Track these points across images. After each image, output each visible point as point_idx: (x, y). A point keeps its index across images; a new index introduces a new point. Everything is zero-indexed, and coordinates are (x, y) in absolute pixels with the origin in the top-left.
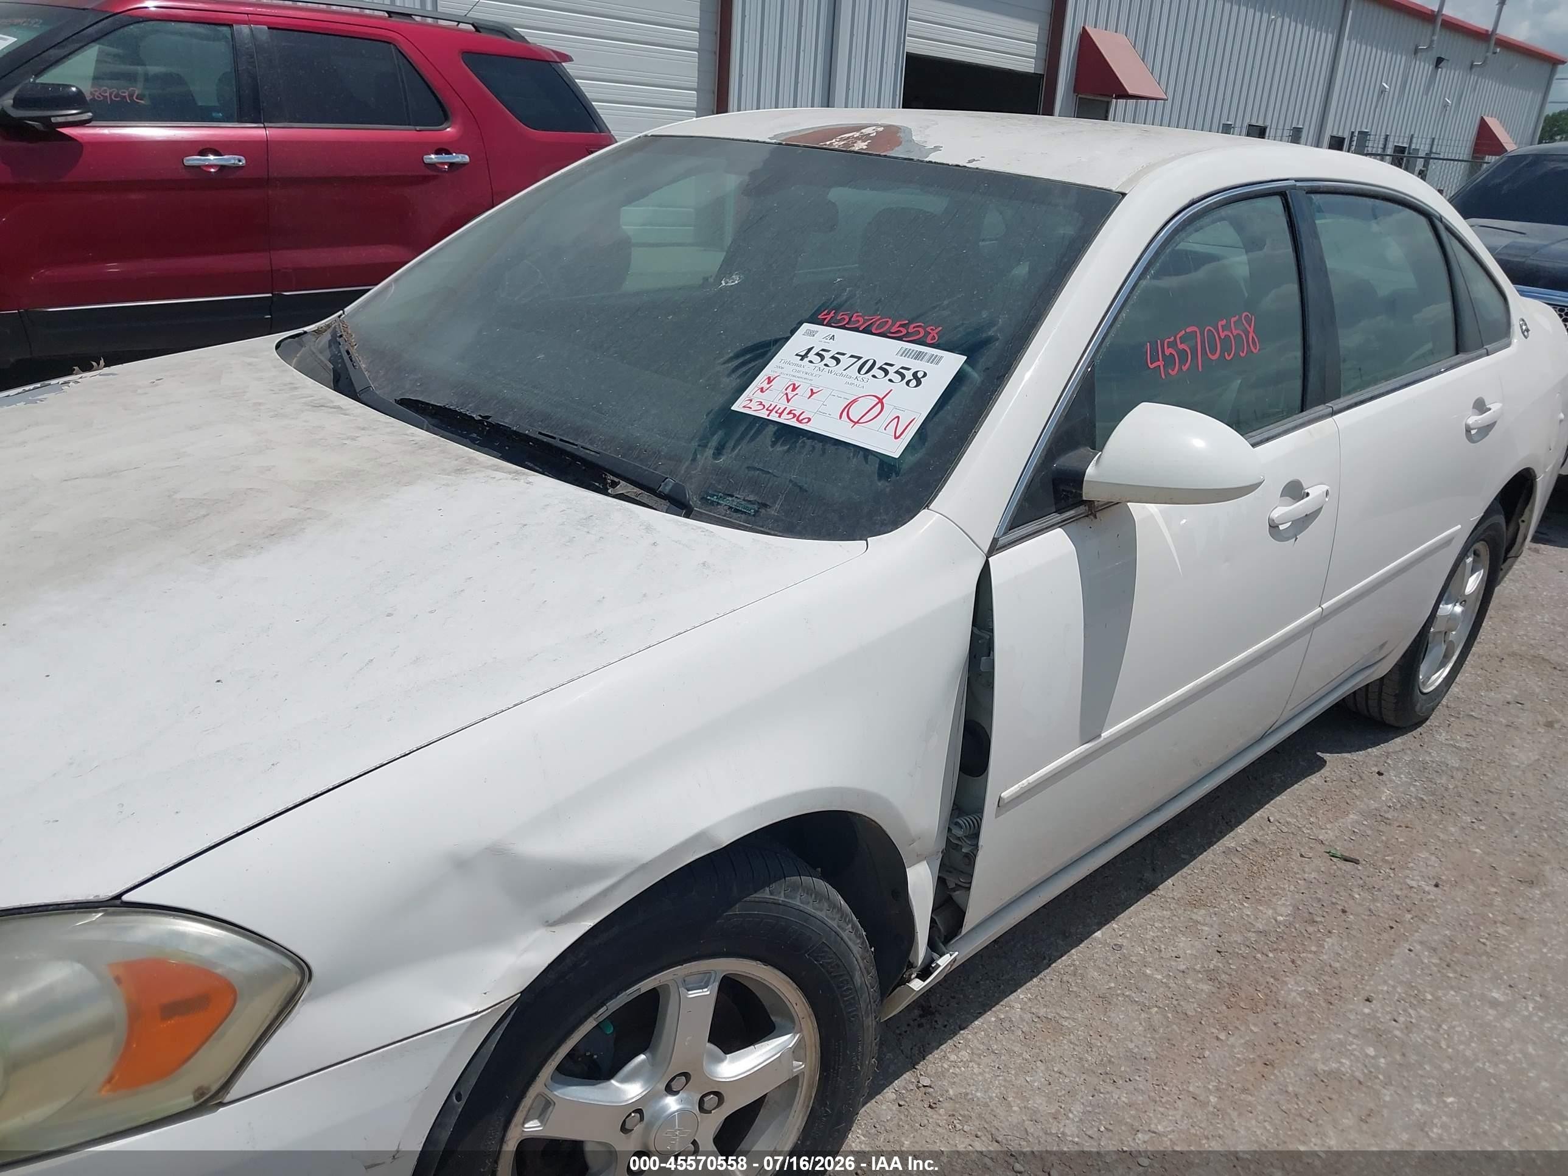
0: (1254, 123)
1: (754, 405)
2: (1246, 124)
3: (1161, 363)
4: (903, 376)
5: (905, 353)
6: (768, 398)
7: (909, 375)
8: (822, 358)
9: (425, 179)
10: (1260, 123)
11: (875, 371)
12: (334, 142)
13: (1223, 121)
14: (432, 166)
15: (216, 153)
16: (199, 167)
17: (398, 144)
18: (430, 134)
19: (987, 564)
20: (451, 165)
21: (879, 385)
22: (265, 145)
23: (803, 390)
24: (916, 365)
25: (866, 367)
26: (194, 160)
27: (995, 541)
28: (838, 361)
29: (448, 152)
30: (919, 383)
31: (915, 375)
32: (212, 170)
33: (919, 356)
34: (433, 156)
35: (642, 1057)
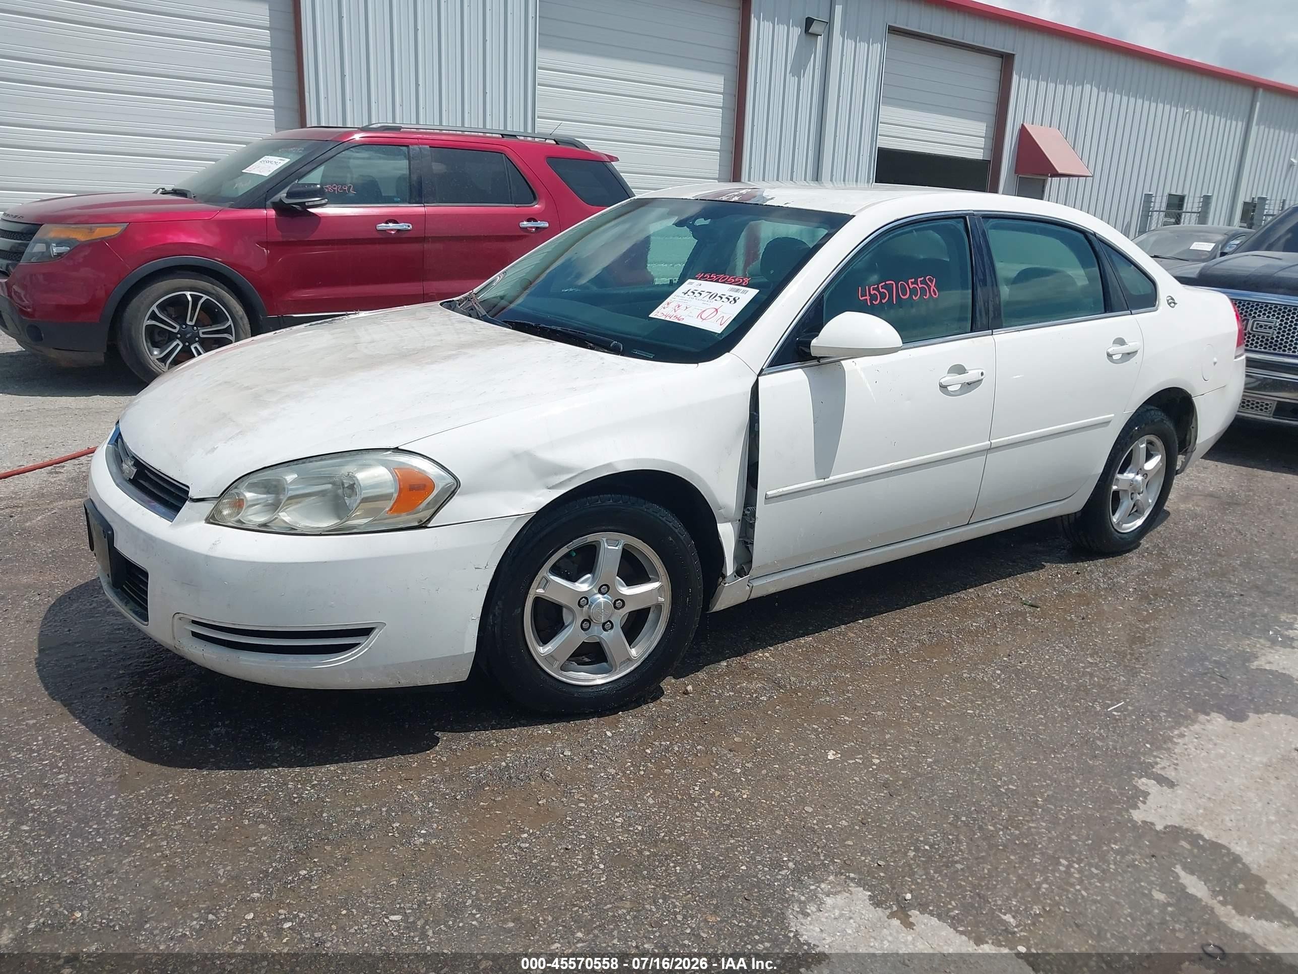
0: (1173, 192)
1: (659, 314)
2: (1166, 194)
3: (868, 297)
4: (729, 299)
5: (732, 290)
6: (665, 311)
7: (731, 299)
8: (694, 293)
9: (520, 237)
10: (1179, 193)
11: (717, 298)
12: (464, 215)
13: (1146, 192)
14: (525, 229)
15: (395, 222)
16: (385, 231)
17: (505, 216)
18: (524, 209)
19: (757, 381)
20: (537, 228)
21: (717, 303)
22: (425, 216)
23: (683, 307)
24: (735, 295)
25: (712, 296)
26: (382, 226)
27: (762, 370)
28: (701, 294)
29: (535, 221)
30: (735, 302)
31: (734, 299)
32: (393, 232)
33: (737, 291)
34: (525, 223)
35: (589, 575)
